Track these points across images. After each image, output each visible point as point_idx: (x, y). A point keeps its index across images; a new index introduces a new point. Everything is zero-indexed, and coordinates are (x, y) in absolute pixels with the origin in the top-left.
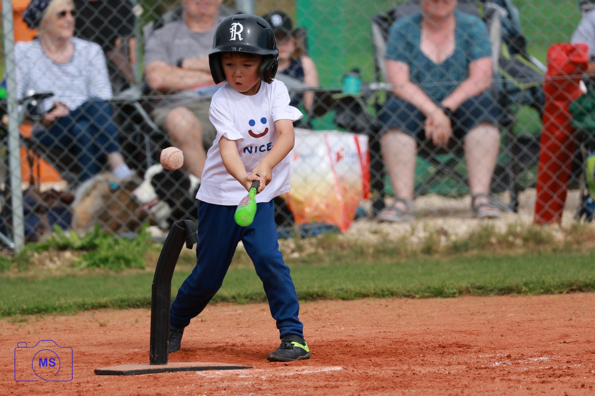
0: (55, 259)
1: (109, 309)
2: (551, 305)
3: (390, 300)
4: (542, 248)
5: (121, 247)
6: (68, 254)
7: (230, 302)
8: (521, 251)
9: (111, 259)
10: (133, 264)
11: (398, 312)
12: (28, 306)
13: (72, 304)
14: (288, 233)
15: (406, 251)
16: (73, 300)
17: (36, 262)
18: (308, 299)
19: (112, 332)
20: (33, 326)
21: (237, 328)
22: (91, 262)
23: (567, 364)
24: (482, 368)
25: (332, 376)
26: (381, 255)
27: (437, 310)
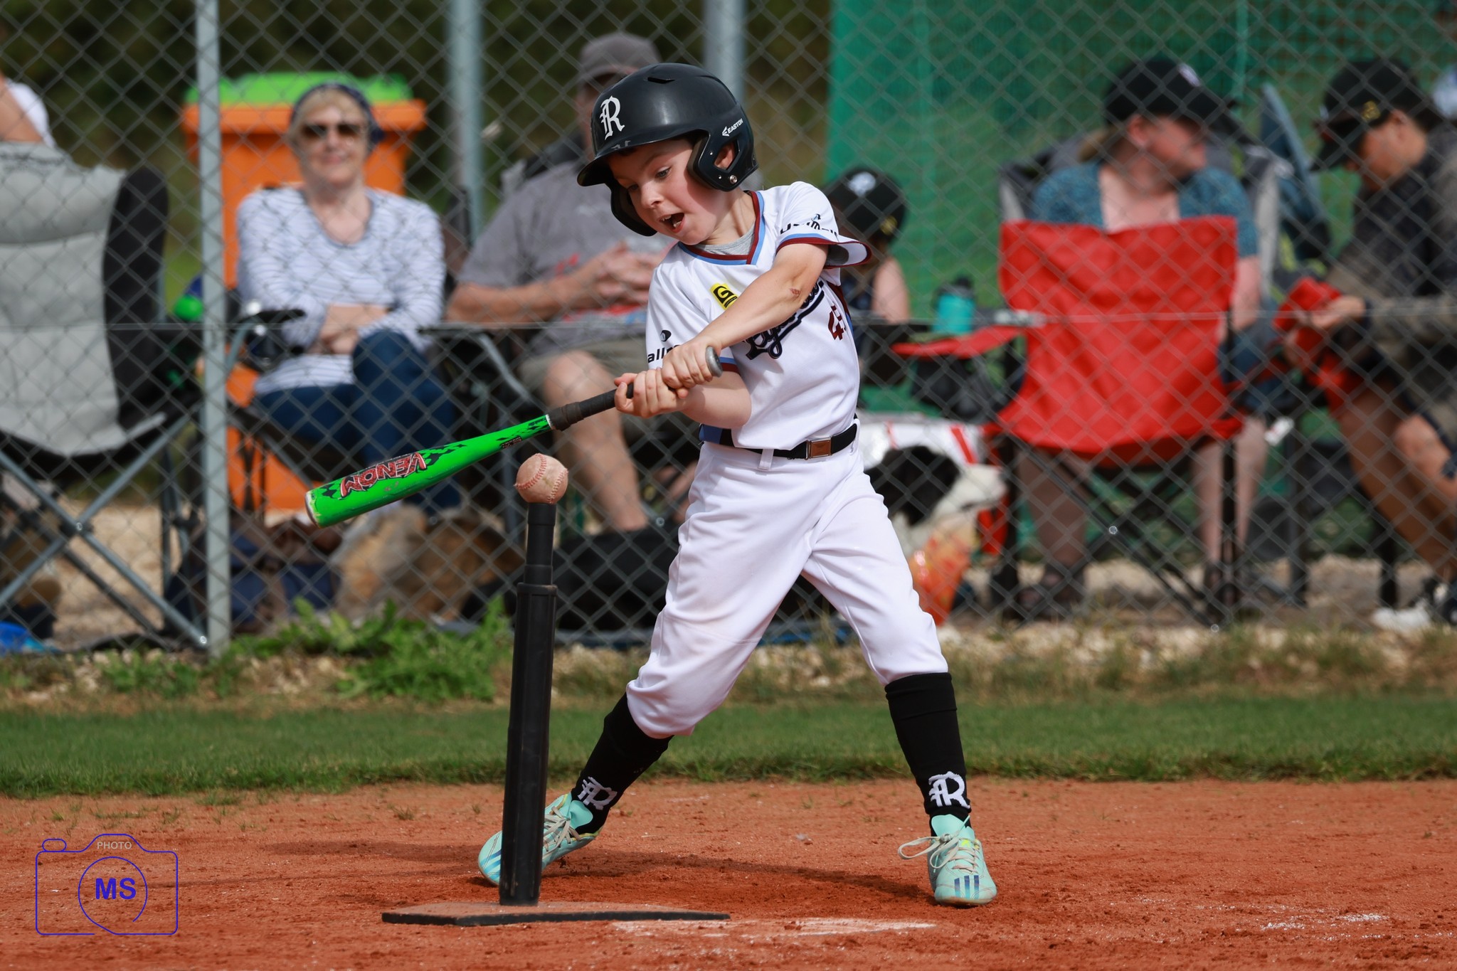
0: (298, 672)
1: (418, 783)
2: (1383, 804)
3: (1033, 782)
4: (1359, 683)
5: (443, 651)
6: (324, 664)
7: (683, 776)
8: (1314, 688)
9: (419, 678)
10: (467, 690)
11: (1051, 808)
12: (240, 772)
13: (337, 769)
14: (807, 632)
15: (1064, 679)
16: (340, 761)
17: (256, 678)
18: (854, 775)
19: (425, 832)
20: (252, 814)
21: (700, 832)
22: (376, 682)
23: (1421, 931)
24: (1236, 934)
25: (911, 939)
26: (1009, 687)
27: (1135, 807)
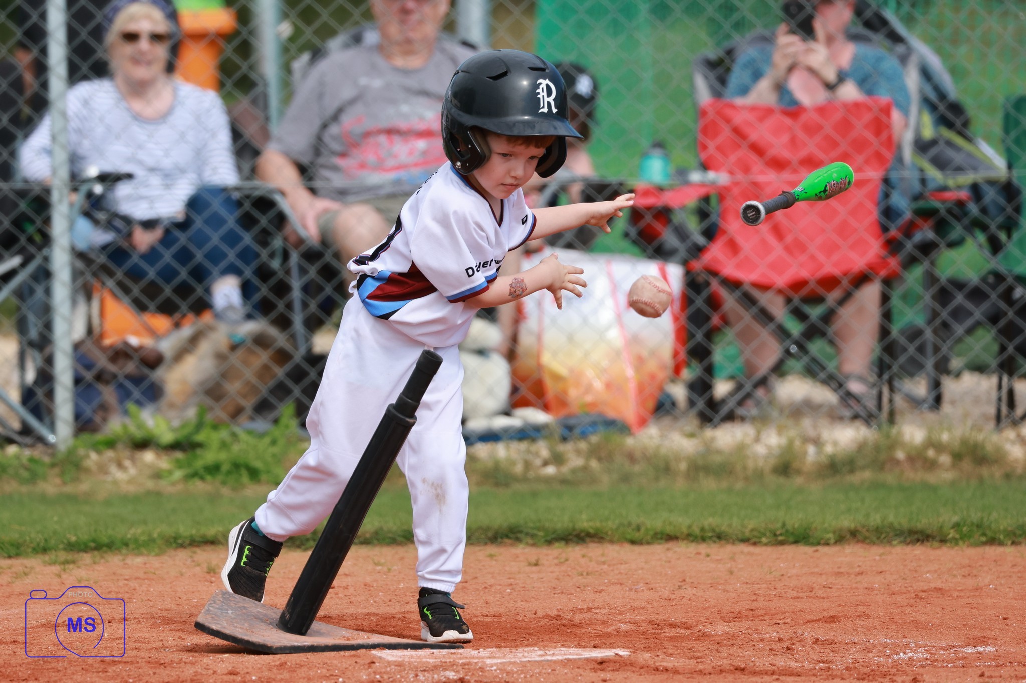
0: (127, 463)
3: (715, 546)
4: (985, 471)
5: (244, 446)
6: (149, 456)
8: (948, 476)
9: (225, 468)
10: (263, 477)
11: (729, 566)
12: (78, 538)
13: (155, 536)
15: (745, 468)
16: (158, 530)
17: (94, 468)
18: (571, 541)
20: (87, 571)
22: (189, 471)
26: (701, 474)
27: (797, 565)
